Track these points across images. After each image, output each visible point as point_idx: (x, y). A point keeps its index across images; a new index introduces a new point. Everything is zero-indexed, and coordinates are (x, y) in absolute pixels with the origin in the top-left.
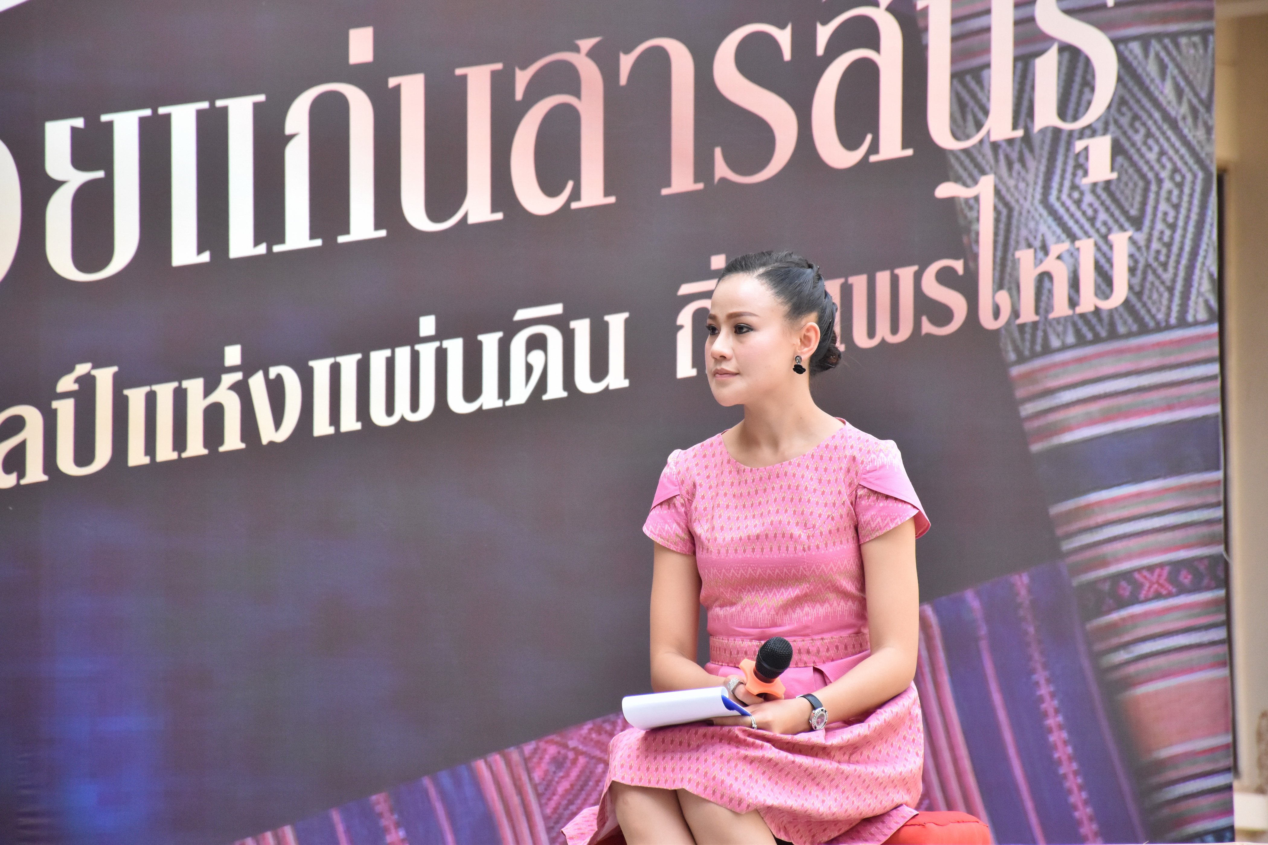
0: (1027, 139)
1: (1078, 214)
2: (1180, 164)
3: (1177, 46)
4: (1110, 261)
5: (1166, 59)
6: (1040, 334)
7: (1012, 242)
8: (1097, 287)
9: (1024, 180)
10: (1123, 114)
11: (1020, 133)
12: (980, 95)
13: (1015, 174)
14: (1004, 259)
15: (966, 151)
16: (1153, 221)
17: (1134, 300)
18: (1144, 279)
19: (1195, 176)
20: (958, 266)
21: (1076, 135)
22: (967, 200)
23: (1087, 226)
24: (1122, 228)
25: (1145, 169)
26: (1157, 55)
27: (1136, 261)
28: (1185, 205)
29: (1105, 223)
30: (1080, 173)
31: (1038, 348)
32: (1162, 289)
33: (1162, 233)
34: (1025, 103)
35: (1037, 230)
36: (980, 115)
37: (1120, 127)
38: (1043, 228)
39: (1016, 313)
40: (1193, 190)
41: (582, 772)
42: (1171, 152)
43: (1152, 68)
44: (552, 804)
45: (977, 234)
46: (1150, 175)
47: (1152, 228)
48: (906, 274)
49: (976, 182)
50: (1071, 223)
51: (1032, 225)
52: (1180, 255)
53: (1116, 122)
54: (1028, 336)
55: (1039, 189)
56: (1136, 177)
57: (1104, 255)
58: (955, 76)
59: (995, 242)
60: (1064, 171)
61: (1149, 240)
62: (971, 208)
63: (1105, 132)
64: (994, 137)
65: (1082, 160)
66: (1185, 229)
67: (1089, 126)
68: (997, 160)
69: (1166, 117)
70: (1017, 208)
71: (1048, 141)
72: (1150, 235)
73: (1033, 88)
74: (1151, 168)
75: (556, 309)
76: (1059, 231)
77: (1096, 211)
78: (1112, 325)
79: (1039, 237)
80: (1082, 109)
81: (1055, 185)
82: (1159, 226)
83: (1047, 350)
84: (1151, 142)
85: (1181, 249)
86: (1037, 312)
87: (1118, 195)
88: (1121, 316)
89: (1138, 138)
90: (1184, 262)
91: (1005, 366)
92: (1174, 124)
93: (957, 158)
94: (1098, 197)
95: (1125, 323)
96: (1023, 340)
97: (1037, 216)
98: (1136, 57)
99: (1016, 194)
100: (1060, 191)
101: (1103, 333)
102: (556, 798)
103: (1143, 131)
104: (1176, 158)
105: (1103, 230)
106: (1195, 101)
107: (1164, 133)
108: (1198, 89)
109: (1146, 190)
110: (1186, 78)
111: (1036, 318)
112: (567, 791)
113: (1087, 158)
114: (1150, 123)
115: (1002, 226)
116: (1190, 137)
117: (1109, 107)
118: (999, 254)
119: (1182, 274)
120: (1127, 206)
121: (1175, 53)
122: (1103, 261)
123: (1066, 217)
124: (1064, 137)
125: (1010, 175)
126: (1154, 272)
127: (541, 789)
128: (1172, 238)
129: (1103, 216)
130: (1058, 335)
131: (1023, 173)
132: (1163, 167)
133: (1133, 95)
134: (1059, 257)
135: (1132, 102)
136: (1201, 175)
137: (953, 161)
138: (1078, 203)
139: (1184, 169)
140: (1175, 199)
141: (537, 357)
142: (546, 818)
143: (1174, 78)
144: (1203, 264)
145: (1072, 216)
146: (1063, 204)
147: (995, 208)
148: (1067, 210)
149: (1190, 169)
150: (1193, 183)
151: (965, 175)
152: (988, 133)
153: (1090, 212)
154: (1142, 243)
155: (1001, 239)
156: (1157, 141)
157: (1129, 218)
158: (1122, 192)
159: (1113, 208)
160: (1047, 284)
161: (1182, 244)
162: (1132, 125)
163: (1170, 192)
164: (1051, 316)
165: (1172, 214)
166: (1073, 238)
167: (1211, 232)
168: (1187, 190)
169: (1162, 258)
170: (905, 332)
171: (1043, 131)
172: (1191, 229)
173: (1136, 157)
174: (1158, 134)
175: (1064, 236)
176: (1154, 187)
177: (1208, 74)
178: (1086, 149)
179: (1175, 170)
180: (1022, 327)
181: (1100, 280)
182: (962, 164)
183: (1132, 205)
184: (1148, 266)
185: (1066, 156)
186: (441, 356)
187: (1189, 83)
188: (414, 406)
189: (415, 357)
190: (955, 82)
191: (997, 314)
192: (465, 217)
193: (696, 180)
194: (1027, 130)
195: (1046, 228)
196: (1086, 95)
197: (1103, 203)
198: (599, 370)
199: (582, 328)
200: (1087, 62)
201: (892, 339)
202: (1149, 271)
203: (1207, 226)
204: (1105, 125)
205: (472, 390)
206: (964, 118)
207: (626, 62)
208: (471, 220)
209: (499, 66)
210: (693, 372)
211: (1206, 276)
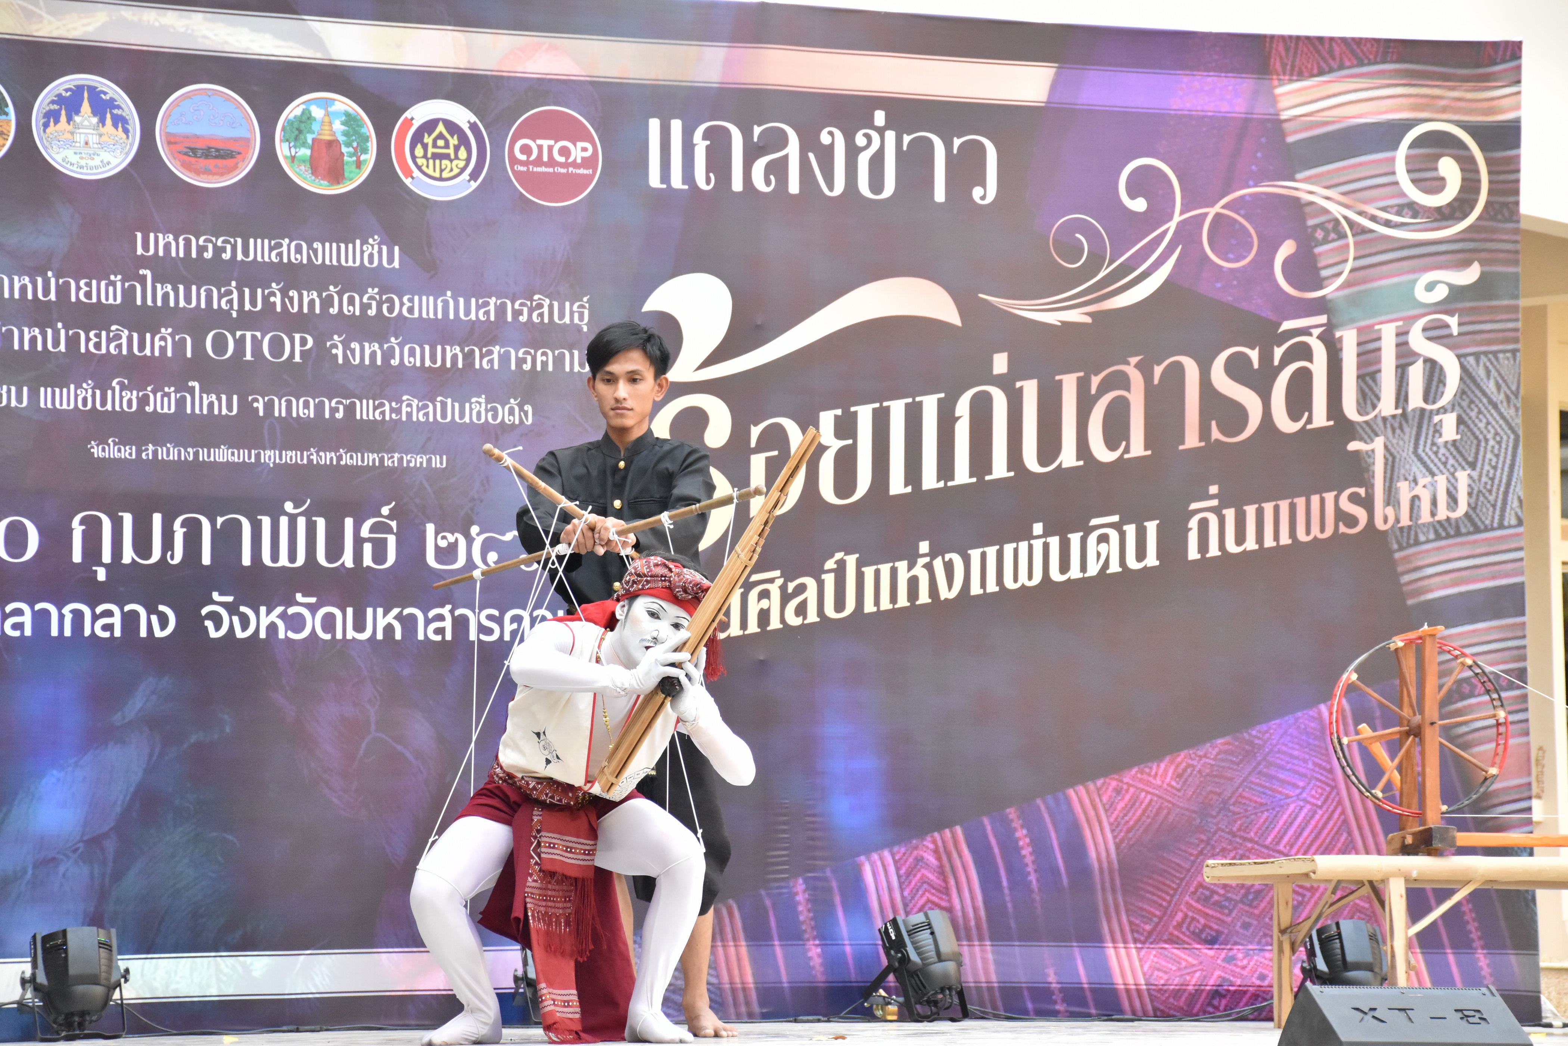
0: (1404, 415)
1: (1436, 460)
2: (1499, 430)
3: (1497, 359)
4: (1456, 488)
5: (1490, 367)
6: (1413, 533)
7: (1395, 477)
8: (1448, 504)
9: (1402, 439)
10: (1464, 400)
11: (1400, 411)
12: (1375, 388)
13: (1397, 436)
14: (1390, 488)
15: (1366, 422)
16: (1483, 465)
17: (1471, 512)
18: (1477, 499)
19: (1509, 437)
20: (1362, 491)
21: (1435, 412)
22: (1367, 452)
23: (1442, 467)
24: (1463, 469)
25: (1478, 433)
26: (1485, 365)
27: (1472, 489)
28: (1502, 454)
29: (1453, 466)
30: (1437, 435)
31: (1412, 541)
32: (1488, 505)
33: (1488, 471)
34: (1403, 393)
35: (1410, 470)
36: (1375, 401)
37: (1461, 407)
38: (1414, 469)
39: (1397, 521)
40: (1507, 446)
41: (1132, 797)
42: (1494, 423)
43: (1482, 372)
44: (1114, 816)
45: (1374, 472)
46: (1481, 437)
47: (1482, 469)
48: (1330, 497)
49: (1372, 441)
50: (1432, 466)
51: (1407, 467)
52: (1499, 485)
53: (1459, 404)
54: (1405, 534)
55: (1412, 445)
56: (1472, 438)
57: (1452, 485)
58: (1360, 377)
59: (1385, 477)
60: (1427, 434)
61: (1480, 476)
62: (1369, 457)
63: (1453, 410)
64: (1383, 414)
65: (1438, 428)
66: (1503, 469)
67: (1443, 407)
68: (1385, 427)
69: (1491, 401)
70: (1398, 457)
71: (1417, 416)
72: (1481, 473)
73: (1408, 384)
74: (1482, 432)
75: (1115, 518)
76: (1424, 470)
77: (1447, 458)
78: (1458, 528)
79: (1412, 474)
80: (1438, 397)
81: (1422, 442)
82: (1487, 467)
83: (1417, 543)
84: (1481, 416)
85: (1500, 481)
86: (1411, 520)
87: (1461, 448)
88: (1463, 522)
89: (1473, 414)
90: (1502, 489)
91: (1391, 552)
92: (1495, 406)
93: (1361, 427)
94: (1449, 450)
95: (1466, 526)
96: (1402, 536)
97: (1411, 461)
98: (1471, 366)
99: (1398, 448)
100: (1425, 446)
101: (1452, 533)
102: (1116, 812)
103: (1476, 410)
104: (1497, 426)
105: (1452, 470)
106: (1508, 392)
107: (1489, 411)
108: (1510, 384)
109: (1478, 445)
110: (1503, 378)
111: (1410, 523)
112: (1123, 808)
113: (1441, 426)
114: (1480, 405)
115: (1389, 467)
116: (1505, 414)
117: (1455, 395)
118: (1387, 484)
119: (1501, 496)
120: (1466, 455)
121: (1495, 363)
122: (1451, 489)
123: (1429, 462)
124: (1427, 414)
125: (1394, 437)
126: (1484, 495)
127: (1107, 807)
128: (1495, 475)
129: (1451, 461)
130: (1424, 533)
131: (1402, 435)
132: (1489, 432)
133: (1470, 389)
134: (1424, 487)
135: (1469, 393)
136: (1512, 437)
137: (1358, 428)
138: (1436, 453)
139: (1502, 433)
140: (1496, 451)
141: (1103, 547)
142: (1111, 824)
143: (1495, 378)
144: (1514, 490)
145: (1432, 461)
146: (1427, 454)
147: (1385, 457)
148: (1430, 458)
149: (1506, 433)
150: (1508, 441)
151: (1366, 437)
152: (1380, 411)
153: (1443, 459)
154: (1476, 477)
155: (1388, 475)
156: (1485, 416)
157: (1468, 463)
158: (1463, 447)
159: (1458, 456)
160: (1417, 502)
161: (1501, 478)
162: (1469, 407)
163: (1493, 447)
164: (1420, 522)
165: (1494, 460)
166: (1433, 474)
167: (1519, 471)
168: (1504, 446)
169: (1489, 487)
170: (1329, 532)
171: (1414, 410)
172: (1506, 469)
173: (1472, 426)
174: (1485, 412)
175: (1427, 474)
176: (1483, 444)
177: (1517, 376)
178: (1441, 421)
179: (1496, 434)
180: (1401, 529)
181: (1450, 500)
182: (1364, 430)
183: (1469, 455)
184: (1480, 491)
185: (1429, 425)
186: (1046, 546)
187: (1505, 381)
188: (1030, 577)
189: (1031, 547)
190: (1360, 381)
191: (1386, 520)
192: (1061, 464)
193: (1201, 440)
194: (1404, 410)
195: (1417, 468)
196: (1441, 389)
197: (1451, 454)
198: (1141, 555)
199: (1130, 530)
200: (1441, 369)
201: (1321, 536)
202: (1481, 495)
203: (1516, 468)
204: (1452, 406)
205: (1064, 567)
206: (1365, 403)
207: (1158, 370)
208: (1064, 466)
209: (1081, 374)
210: (1199, 556)
211: (1516, 498)
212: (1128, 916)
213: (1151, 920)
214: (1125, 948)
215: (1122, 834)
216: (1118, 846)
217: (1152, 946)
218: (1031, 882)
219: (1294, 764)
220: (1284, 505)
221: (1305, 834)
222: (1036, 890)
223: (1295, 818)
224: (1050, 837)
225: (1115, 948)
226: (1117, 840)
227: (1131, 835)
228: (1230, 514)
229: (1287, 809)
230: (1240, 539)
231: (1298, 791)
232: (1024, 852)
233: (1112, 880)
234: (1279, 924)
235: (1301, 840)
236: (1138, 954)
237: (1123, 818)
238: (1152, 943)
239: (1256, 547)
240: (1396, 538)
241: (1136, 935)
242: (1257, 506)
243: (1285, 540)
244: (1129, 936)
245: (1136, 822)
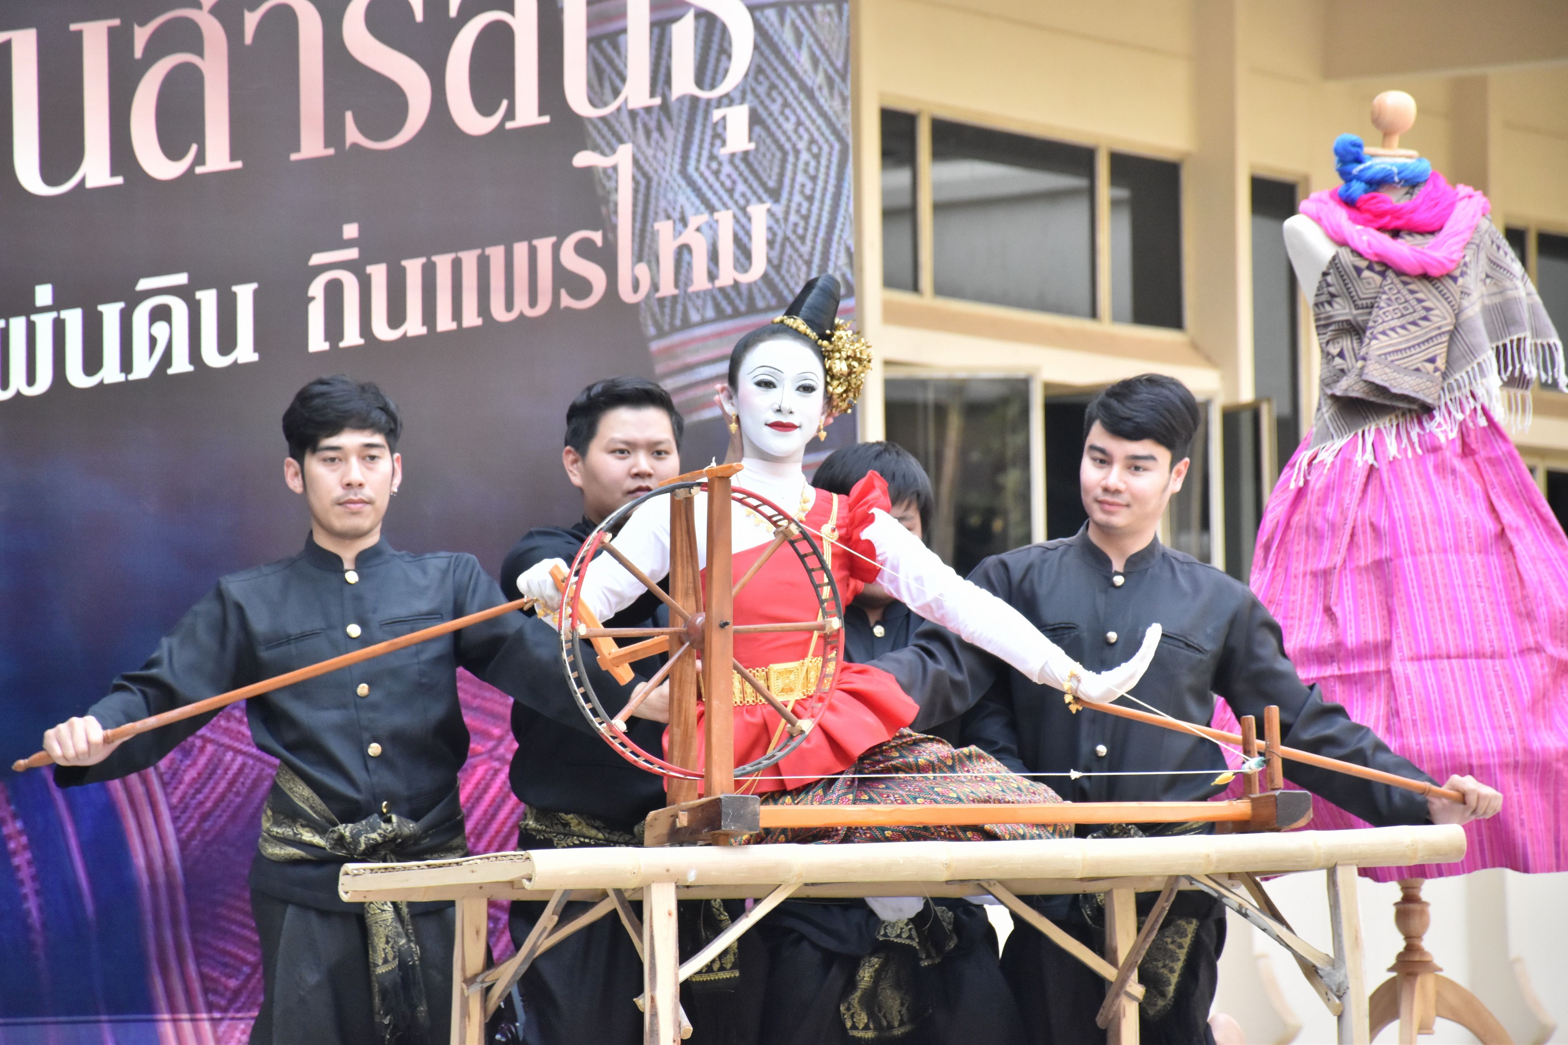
0: (665, 107)
1: (717, 186)
2: (816, 135)
3: (812, 13)
4: (748, 234)
5: (802, 28)
6: (679, 308)
7: (651, 214)
8: (736, 260)
9: (662, 149)
10: (760, 83)
11: (657, 101)
12: (617, 61)
13: (653, 143)
14: (643, 231)
15: (603, 119)
16: (791, 194)
17: (772, 274)
18: (782, 252)
19: (831, 147)
20: (597, 237)
21: (714, 104)
22: (605, 170)
23: (726, 197)
24: (760, 200)
25: (783, 139)
26: (793, 23)
27: (774, 234)
28: (822, 176)
29: (743, 195)
30: (718, 142)
31: (678, 322)
32: (800, 262)
33: (800, 205)
34: (663, 70)
35: (675, 201)
36: (618, 82)
37: (757, 96)
38: (682, 200)
39: (655, 287)
40: (829, 161)
41: (210, 760)
42: (808, 123)
43: (788, 36)
44: (179, 793)
45: (616, 204)
46: (788, 146)
47: (790, 200)
48: (544, 245)
49: (613, 151)
50: (709, 194)
51: (670, 196)
52: (817, 228)
53: (753, 91)
54: (667, 310)
55: (677, 159)
56: (773, 148)
57: (743, 227)
58: (593, 41)
59: (634, 213)
60: (702, 141)
61: (787, 213)
62: (609, 178)
63: (743, 100)
64: (632, 105)
65: (720, 130)
66: (822, 202)
67: (727, 95)
68: (635, 129)
69: (803, 86)
70: (655, 178)
71: (686, 109)
72: (788, 207)
73: (670, 55)
74: (789, 139)
75: (181, 279)
76: (698, 202)
77: (734, 182)
78: (751, 299)
79: (678, 209)
80: (719, 77)
81: (693, 155)
82: (797, 198)
83: (687, 325)
84: (788, 111)
85: (819, 222)
86: (676, 285)
87: (756, 165)
88: (760, 290)
89: (775, 108)
90: (822, 234)
91: (645, 341)
92: (811, 95)
93: (595, 126)
94: (736, 168)
95: (764, 297)
96: (663, 313)
97: (676, 187)
98: (772, 25)
99: (655, 164)
100: (698, 161)
101: (743, 308)
102: (182, 787)
103: (780, 101)
104: (813, 129)
105: (742, 202)
106: (831, 71)
107: (800, 103)
108: (834, 58)
109: (784, 161)
110: (821, 47)
111: (675, 292)
112: (194, 780)
113: (725, 128)
114: (787, 92)
115: (641, 197)
116: (826, 108)
117: (746, 75)
118: (638, 225)
119: (819, 247)
120: (765, 177)
121: (810, 21)
122: (741, 234)
123: (705, 188)
124: (702, 106)
125: (649, 144)
126: (793, 245)
127: (166, 778)
128: (809, 210)
129: (741, 187)
130: (698, 310)
131: (661, 142)
132: (800, 137)
133: (770, 64)
134: (698, 230)
135: (769, 71)
136: (837, 146)
137: (590, 128)
138: (717, 173)
139: (821, 141)
140: (812, 171)
141: (160, 329)
142: (172, 808)
143: (810, 47)
144: (840, 237)
145: (711, 187)
146: (702, 175)
147: (634, 178)
148: (706, 181)
149: (827, 140)
150: (830, 154)
151: (603, 144)
152: (626, 101)
153: (728, 183)
154: (780, 215)
155: (640, 210)
156: (794, 111)
157: (767, 190)
158: (760, 163)
159: (751, 179)
160: (686, 256)
161: (820, 216)
162: (769, 95)
163: (807, 164)
164: (691, 289)
165: (809, 185)
166: (712, 209)
167: (847, 204)
168: (824, 162)
169: (800, 231)
170: (544, 305)
171: (681, 99)
172: (828, 201)
173: (773, 127)
174: (795, 104)
175: (702, 208)
176: (791, 159)
177: (843, 44)
178: (724, 118)
179: (812, 141)
180: (661, 301)
181: (739, 253)
182: (599, 132)
183: (770, 177)
184: (786, 238)
185: (704, 126)
186: (59, 327)
187: (825, 52)
188: (31, 380)
189: (31, 329)
190: (592, 47)
191: (636, 287)
192: (83, 181)
193: (327, 145)
194: (665, 98)
195: (685, 199)
196: (723, 64)
197: (741, 174)
198: (227, 343)
199: (208, 299)
200: (724, 29)
201: (530, 313)
202: (788, 245)
203: (844, 199)
204: (742, 94)
205: (92, 363)
206: (601, 85)
207: (251, 20)
208: (89, 184)
209: (116, 22)
210: (326, 346)
211: (842, 249)
212: (198, 965)
213: (239, 971)
214: (192, 1020)
215: (192, 824)
216: (183, 845)
217: (239, 1015)
218: (28, 913)
219: (484, 698)
220: (469, 259)
221: (502, 815)
222: (37, 925)
223: (485, 790)
224: (63, 832)
225: (175, 1021)
226: (183, 835)
227: (207, 825)
228: (378, 273)
229: (472, 775)
230: (396, 317)
231: (491, 744)
232: (16, 861)
233: (173, 903)
234: (463, 969)
235: (495, 826)
236: (215, 1031)
237: (193, 797)
238: (238, 1010)
239: (423, 330)
240: (653, 316)
241: (211, 997)
242: (423, 260)
243: (471, 319)
244: (200, 1000)
245: (216, 804)
